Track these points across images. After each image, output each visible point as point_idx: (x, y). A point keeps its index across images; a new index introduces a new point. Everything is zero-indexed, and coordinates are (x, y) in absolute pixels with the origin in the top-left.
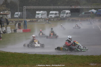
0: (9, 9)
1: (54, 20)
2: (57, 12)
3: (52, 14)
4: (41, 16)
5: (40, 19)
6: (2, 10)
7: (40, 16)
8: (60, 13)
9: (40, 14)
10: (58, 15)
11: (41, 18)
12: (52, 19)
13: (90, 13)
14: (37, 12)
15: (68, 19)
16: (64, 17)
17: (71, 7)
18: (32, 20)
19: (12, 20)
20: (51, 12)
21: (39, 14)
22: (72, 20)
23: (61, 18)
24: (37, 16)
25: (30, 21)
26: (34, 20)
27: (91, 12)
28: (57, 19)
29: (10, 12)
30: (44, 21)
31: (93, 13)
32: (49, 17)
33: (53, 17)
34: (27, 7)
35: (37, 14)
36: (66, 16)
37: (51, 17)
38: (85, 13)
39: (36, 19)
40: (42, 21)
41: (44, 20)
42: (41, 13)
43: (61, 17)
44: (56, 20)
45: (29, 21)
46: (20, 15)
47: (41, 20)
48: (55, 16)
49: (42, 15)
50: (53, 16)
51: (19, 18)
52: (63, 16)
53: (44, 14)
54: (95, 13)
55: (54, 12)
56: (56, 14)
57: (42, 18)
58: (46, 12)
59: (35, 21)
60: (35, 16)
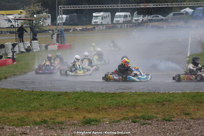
0: (47, 10)
1: (121, 27)
2: (128, 14)
3: (120, 16)
4: (101, 21)
5: (99, 26)
6: (35, 11)
7: (99, 21)
8: (132, 15)
9: (99, 18)
10: (129, 19)
11: (101, 24)
12: (119, 26)
13: (182, 14)
14: (94, 14)
15: (146, 24)
16: (140, 21)
17: (138, 6)
18: (86, 28)
19: (54, 27)
20: (117, 14)
21: (98, 16)
22: (152, 26)
23: (134, 23)
24: (94, 20)
25: (83, 30)
26: (89, 27)
27: (184, 12)
28: (127, 26)
29: (50, 15)
30: (106, 29)
31: (187, 13)
32: (114, 22)
33: (120, 22)
34: (64, 7)
35: (94, 18)
36: (143, 20)
37: (118, 22)
38: (174, 15)
39: (93, 25)
40: (103, 29)
41: (106, 27)
42: (100, 16)
43: (134, 21)
44: (125, 27)
45: (80, 30)
46: (66, 20)
47: (101, 27)
48: (125, 20)
49: (102, 19)
50: (121, 20)
51: (63, 25)
52: (138, 20)
53: (107, 17)
54: (190, 14)
55: (123, 14)
56: (125, 16)
57: (103, 23)
58: (109, 13)
59: (91, 29)
60: (91, 20)
